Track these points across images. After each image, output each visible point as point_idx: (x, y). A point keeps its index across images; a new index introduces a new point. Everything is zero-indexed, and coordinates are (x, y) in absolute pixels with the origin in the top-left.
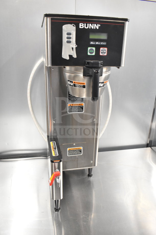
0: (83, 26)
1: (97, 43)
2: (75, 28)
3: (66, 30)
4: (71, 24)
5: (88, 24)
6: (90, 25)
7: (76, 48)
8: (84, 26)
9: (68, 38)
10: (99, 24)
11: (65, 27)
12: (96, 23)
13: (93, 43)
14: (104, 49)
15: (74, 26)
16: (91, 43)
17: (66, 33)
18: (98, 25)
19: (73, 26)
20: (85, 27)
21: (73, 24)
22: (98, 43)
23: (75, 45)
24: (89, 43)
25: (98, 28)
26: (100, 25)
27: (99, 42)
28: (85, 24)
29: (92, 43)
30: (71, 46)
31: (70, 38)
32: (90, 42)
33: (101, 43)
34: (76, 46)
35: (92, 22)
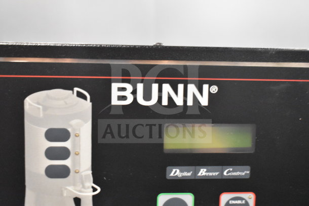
0: (128, 93)
1: (203, 172)
2: (87, 105)
3: (41, 115)
4: (67, 85)
5: (155, 87)
6: (167, 88)
7: (94, 197)
8: (134, 92)
9: (51, 154)
10: (211, 84)
11: (38, 103)
13: (181, 171)
14: (241, 199)
15: (85, 98)
16: (172, 174)
17: (44, 130)
18: (205, 87)
19: (80, 95)
20: (141, 101)
21: (76, 89)
22: (211, 174)
23: (90, 183)
24: (164, 173)
25: (204, 101)
26: (215, 89)
27: (210, 167)
28: (140, 87)
29: (176, 173)
30: (70, 188)
31: (64, 154)
32: (168, 168)
33: (225, 173)
34: (95, 190)
35: (174, 78)
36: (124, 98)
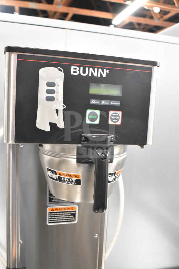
0: (77, 70)
1: (103, 102)
2: (62, 74)
3: (45, 76)
4: (55, 66)
5: (87, 69)
6: (91, 69)
7: (63, 109)
8: (79, 70)
9: (48, 92)
10: (107, 69)
11: (44, 72)
12: (103, 66)
13: (96, 101)
14: (117, 114)
15: (61, 71)
16: (92, 103)
17: (46, 82)
18: (105, 70)
19: (60, 70)
20: (82, 74)
21: (58, 67)
22: (106, 103)
23: (62, 104)
24: (89, 102)
25: (104, 75)
26: (108, 71)
27: (106, 101)
28: (82, 68)
29: (93, 102)
30: (55, 105)
31: (53, 92)
32: (91, 100)
33: (111, 103)
34: (64, 107)
35: (94, 66)
36: (75, 72)
